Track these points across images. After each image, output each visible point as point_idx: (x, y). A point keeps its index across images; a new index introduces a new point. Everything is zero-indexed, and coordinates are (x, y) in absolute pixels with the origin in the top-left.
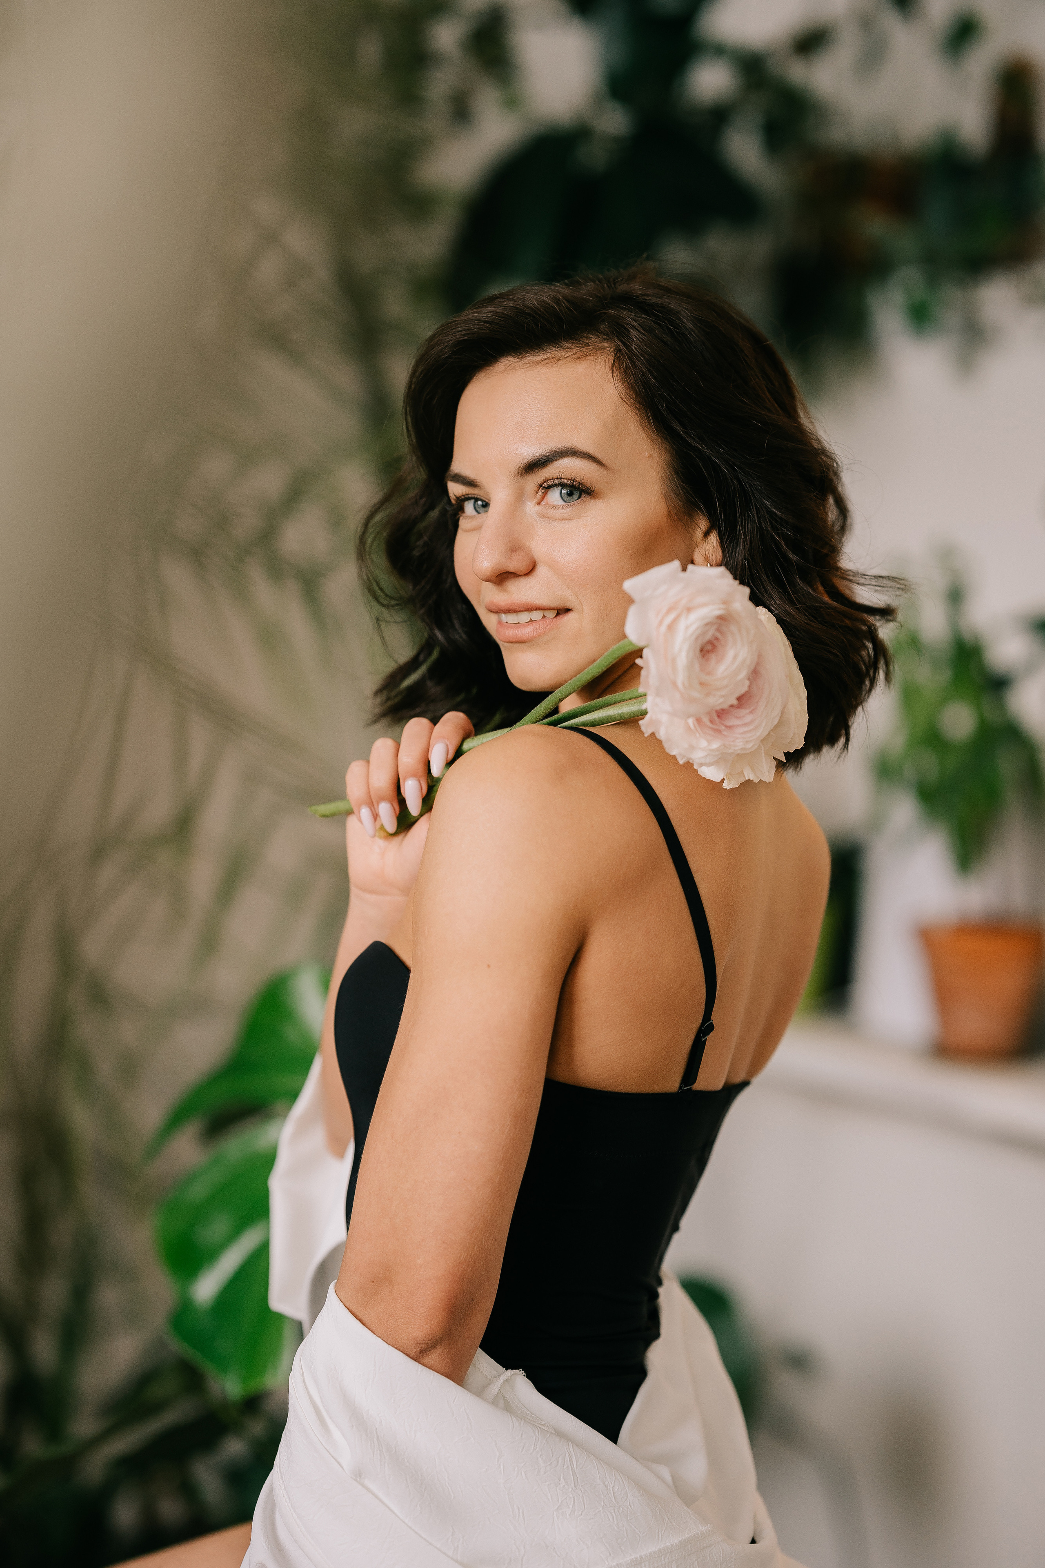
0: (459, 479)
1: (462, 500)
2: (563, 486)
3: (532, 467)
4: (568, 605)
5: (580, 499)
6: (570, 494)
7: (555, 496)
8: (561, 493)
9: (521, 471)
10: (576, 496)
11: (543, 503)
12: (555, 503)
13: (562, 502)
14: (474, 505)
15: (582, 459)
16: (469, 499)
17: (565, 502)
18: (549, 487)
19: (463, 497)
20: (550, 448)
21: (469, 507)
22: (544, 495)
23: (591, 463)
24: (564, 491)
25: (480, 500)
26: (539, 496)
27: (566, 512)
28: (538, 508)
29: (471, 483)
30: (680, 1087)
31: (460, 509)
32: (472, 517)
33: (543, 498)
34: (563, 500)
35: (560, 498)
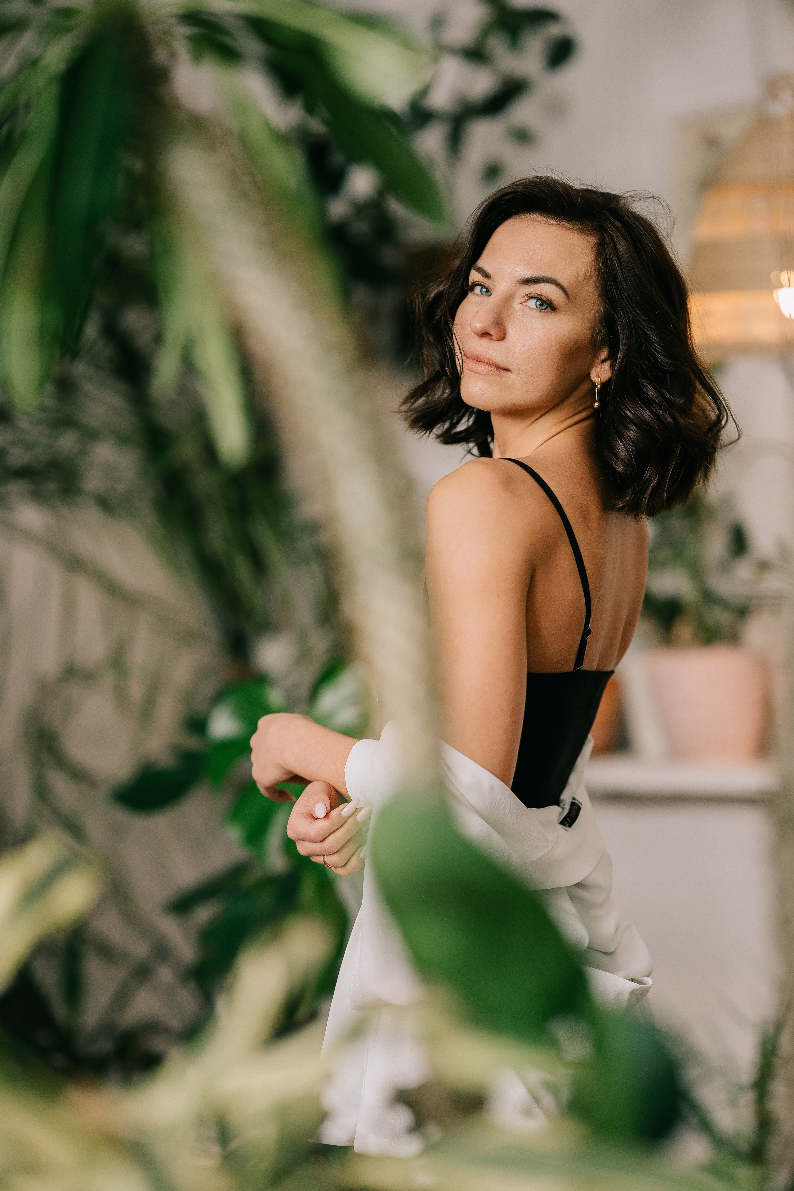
0: (480, 270)
1: (475, 284)
2: (539, 299)
3: (528, 281)
4: (511, 368)
5: (546, 310)
6: (541, 305)
7: (533, 303)
8: (536, 303)
9: (521, 281)
10: (544, 307)
11: (524, 304)
12: (531, 307)
13: (535, 307)
14: (481, 289)
15: (559, 289)
16: (479, 285)
17: (537, 308)
18: (532, 297)
19: (477, 283)
20: (543, 275)
21: (478, 289)
22: (528, 300)
23: (562, 293)
24: (538, 303)
25: (485, 287)
26: (523, 300)
27: (537, 313)
28: (520, 306)
29: (487, 276)
30: (574, 669)
31: (472, 289)
32: (477, 295)
33: (525, 302)
34: (536, 306)
35: (535, 305)
